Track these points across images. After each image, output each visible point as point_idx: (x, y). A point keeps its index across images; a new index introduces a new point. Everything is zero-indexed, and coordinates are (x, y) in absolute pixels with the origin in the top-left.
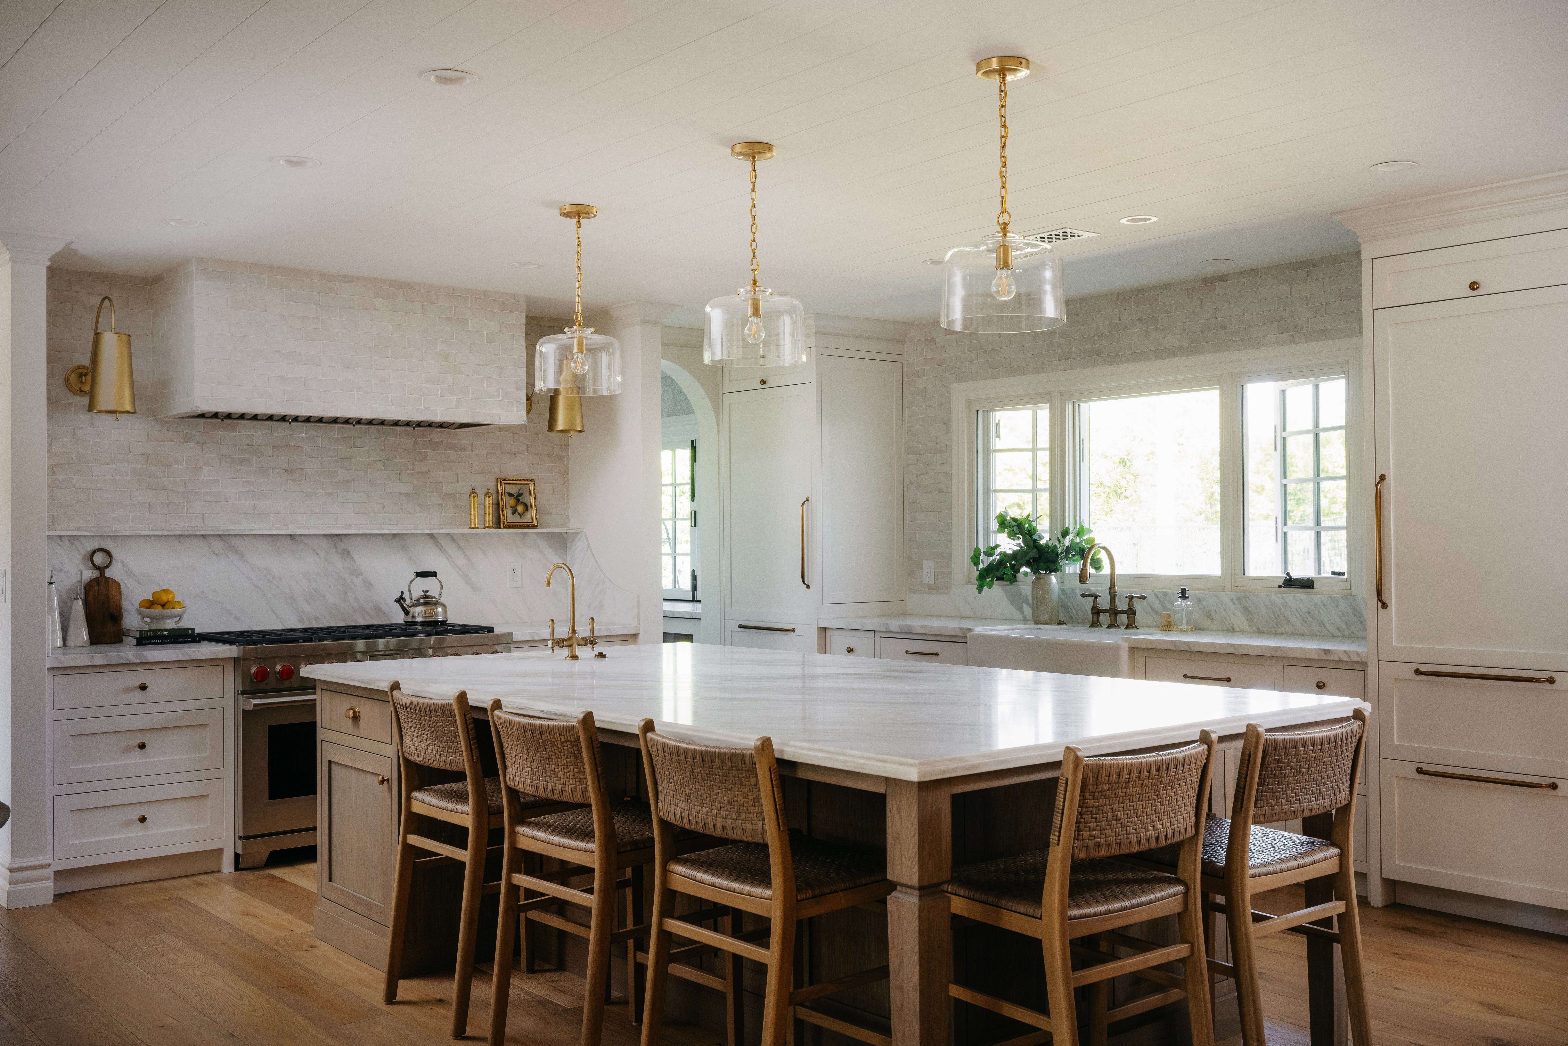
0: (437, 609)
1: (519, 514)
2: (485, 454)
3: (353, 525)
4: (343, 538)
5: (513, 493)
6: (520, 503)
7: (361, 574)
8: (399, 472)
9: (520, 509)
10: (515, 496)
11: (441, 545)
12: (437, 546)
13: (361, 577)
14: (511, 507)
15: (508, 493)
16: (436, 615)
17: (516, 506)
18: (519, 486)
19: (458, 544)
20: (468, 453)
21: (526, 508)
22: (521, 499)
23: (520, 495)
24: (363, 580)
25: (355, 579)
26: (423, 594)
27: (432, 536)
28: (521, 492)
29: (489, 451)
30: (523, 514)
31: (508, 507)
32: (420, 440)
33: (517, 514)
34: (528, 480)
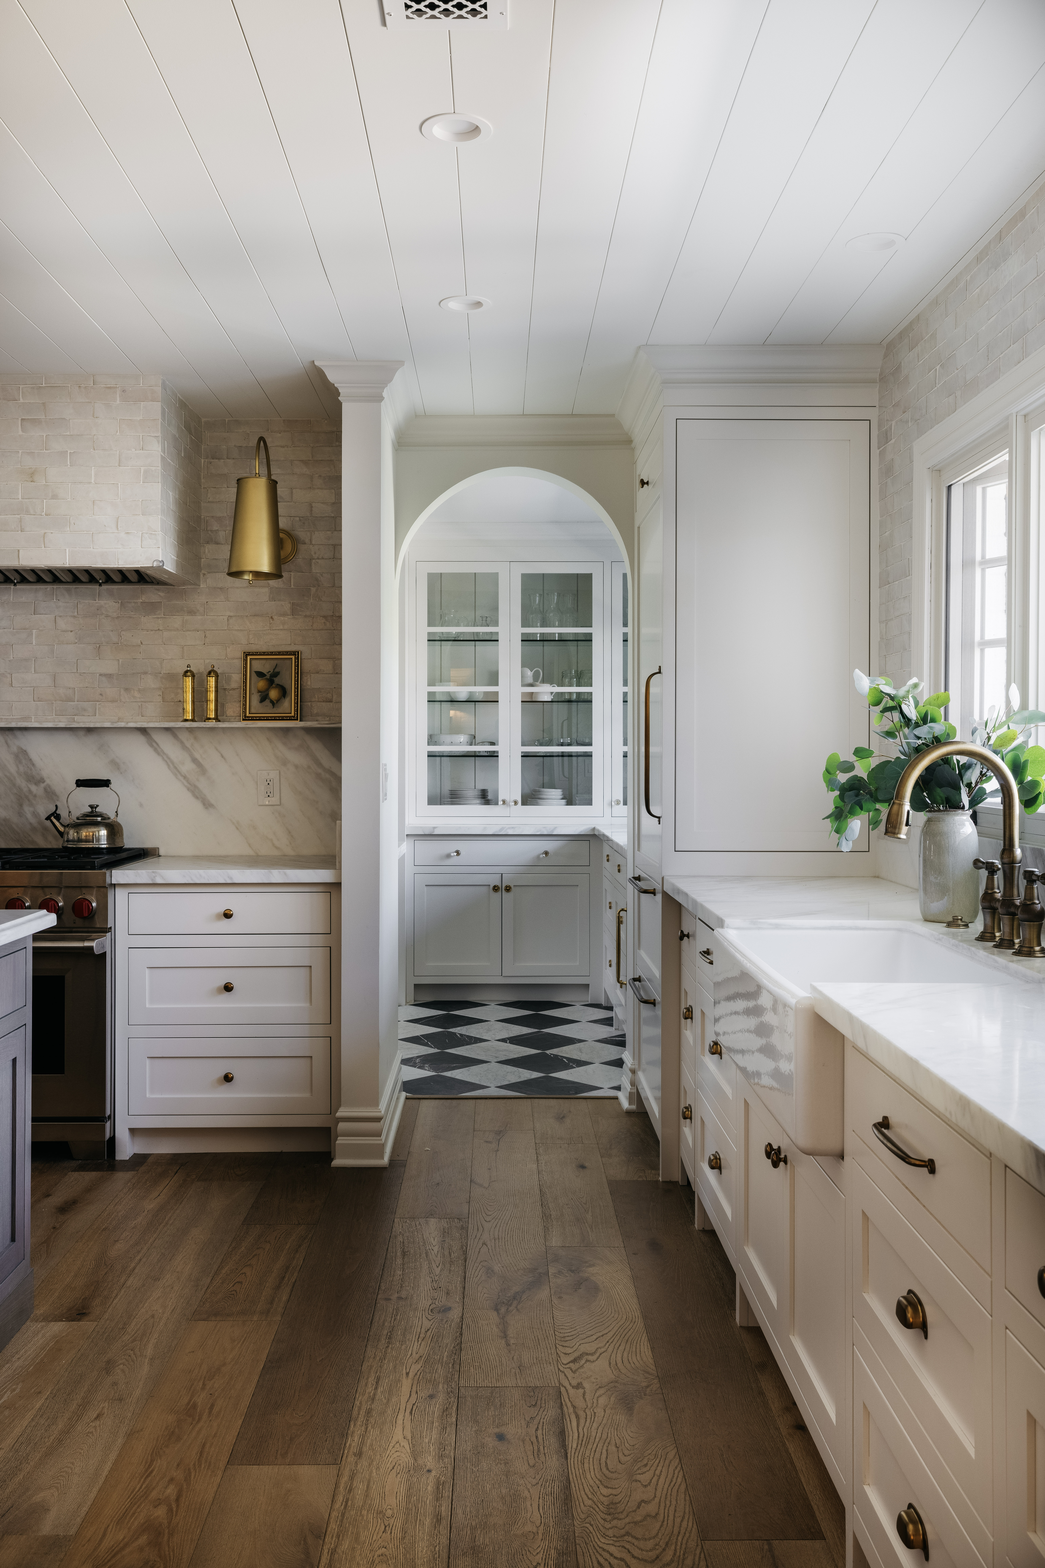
0: (98, 831)
1: (272, 702)
2: (226, 618)
3: (33, 717)
4: (18, 733)
5: (265, 672)
6: (274, 686)
7: (42, 780)
8: (98, 645)
9: (273, 694)
10: (268, 676)
11: (157, 744)
12: (152, 746)
13: (42, 785)
14: (259, 692)
15: (255, 672)
16: (98, 840)
17: (268, 690)
18: (276, 662)
19: (182, 743)
20: (200, 617)
21: (284, 692)
22: (277, 680)
23: (275, 674)
24: (45, 789)
25: (34, 788)
26: (89, 810)
27: (143, 731)
28: (277, 670)
29: (232, 614)
30: (278, 701)
31: (254, 691)
32: (130, 602)
33: (267, 701)
34: (287, 653)
